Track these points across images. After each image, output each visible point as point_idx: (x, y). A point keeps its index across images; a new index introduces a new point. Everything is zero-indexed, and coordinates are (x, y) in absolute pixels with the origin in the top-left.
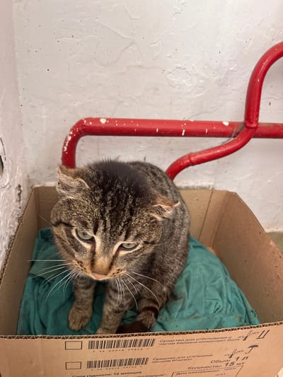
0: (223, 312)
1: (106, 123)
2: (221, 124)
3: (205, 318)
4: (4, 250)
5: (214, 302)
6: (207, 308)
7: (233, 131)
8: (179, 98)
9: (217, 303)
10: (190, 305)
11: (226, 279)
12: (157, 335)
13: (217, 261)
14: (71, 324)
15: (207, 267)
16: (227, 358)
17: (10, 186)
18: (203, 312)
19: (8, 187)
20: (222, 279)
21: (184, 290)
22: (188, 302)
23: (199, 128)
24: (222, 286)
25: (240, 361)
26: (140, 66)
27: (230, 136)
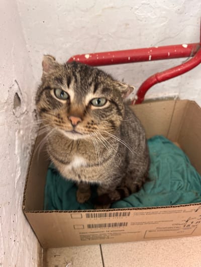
0: (184, 189)
1: (90, 57)
2: (180, 47)
3: (170, 194)
4: (28, 155)
5: (178, 182)
6: (172, 186)
7: (191, 52)
8: (146, 29)
9: (179, 183)
10: (160, 185)
11: (187, 165)
12: (131, 209)
13: (181, 152)
14: (78, 199)
15: (173, 158)
16: (184, 222)
17: (28, 112)
18: (169, 189)
19: (26, 112)
20: (184, 166)
21: (155, 174)
22: (158, 182)
23: (163, 52)
24: (183, 171)
25: (194, 224)
26: (112, 7)
27: (189, 56)
